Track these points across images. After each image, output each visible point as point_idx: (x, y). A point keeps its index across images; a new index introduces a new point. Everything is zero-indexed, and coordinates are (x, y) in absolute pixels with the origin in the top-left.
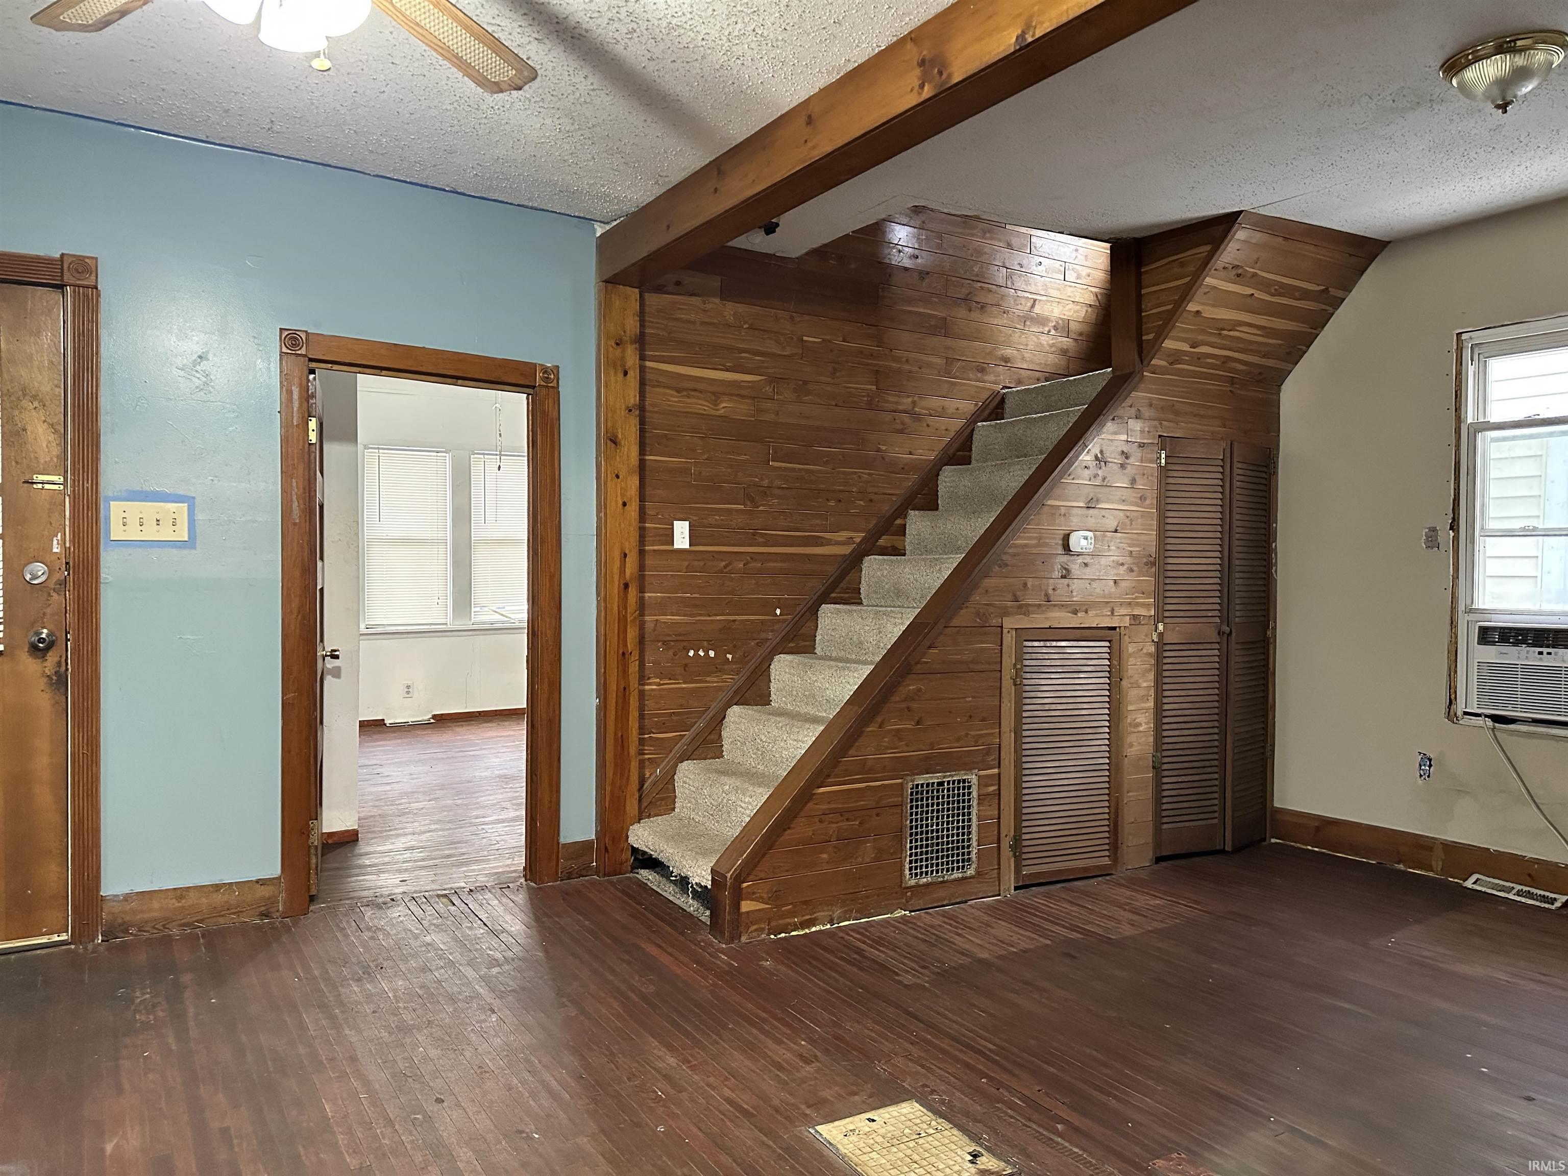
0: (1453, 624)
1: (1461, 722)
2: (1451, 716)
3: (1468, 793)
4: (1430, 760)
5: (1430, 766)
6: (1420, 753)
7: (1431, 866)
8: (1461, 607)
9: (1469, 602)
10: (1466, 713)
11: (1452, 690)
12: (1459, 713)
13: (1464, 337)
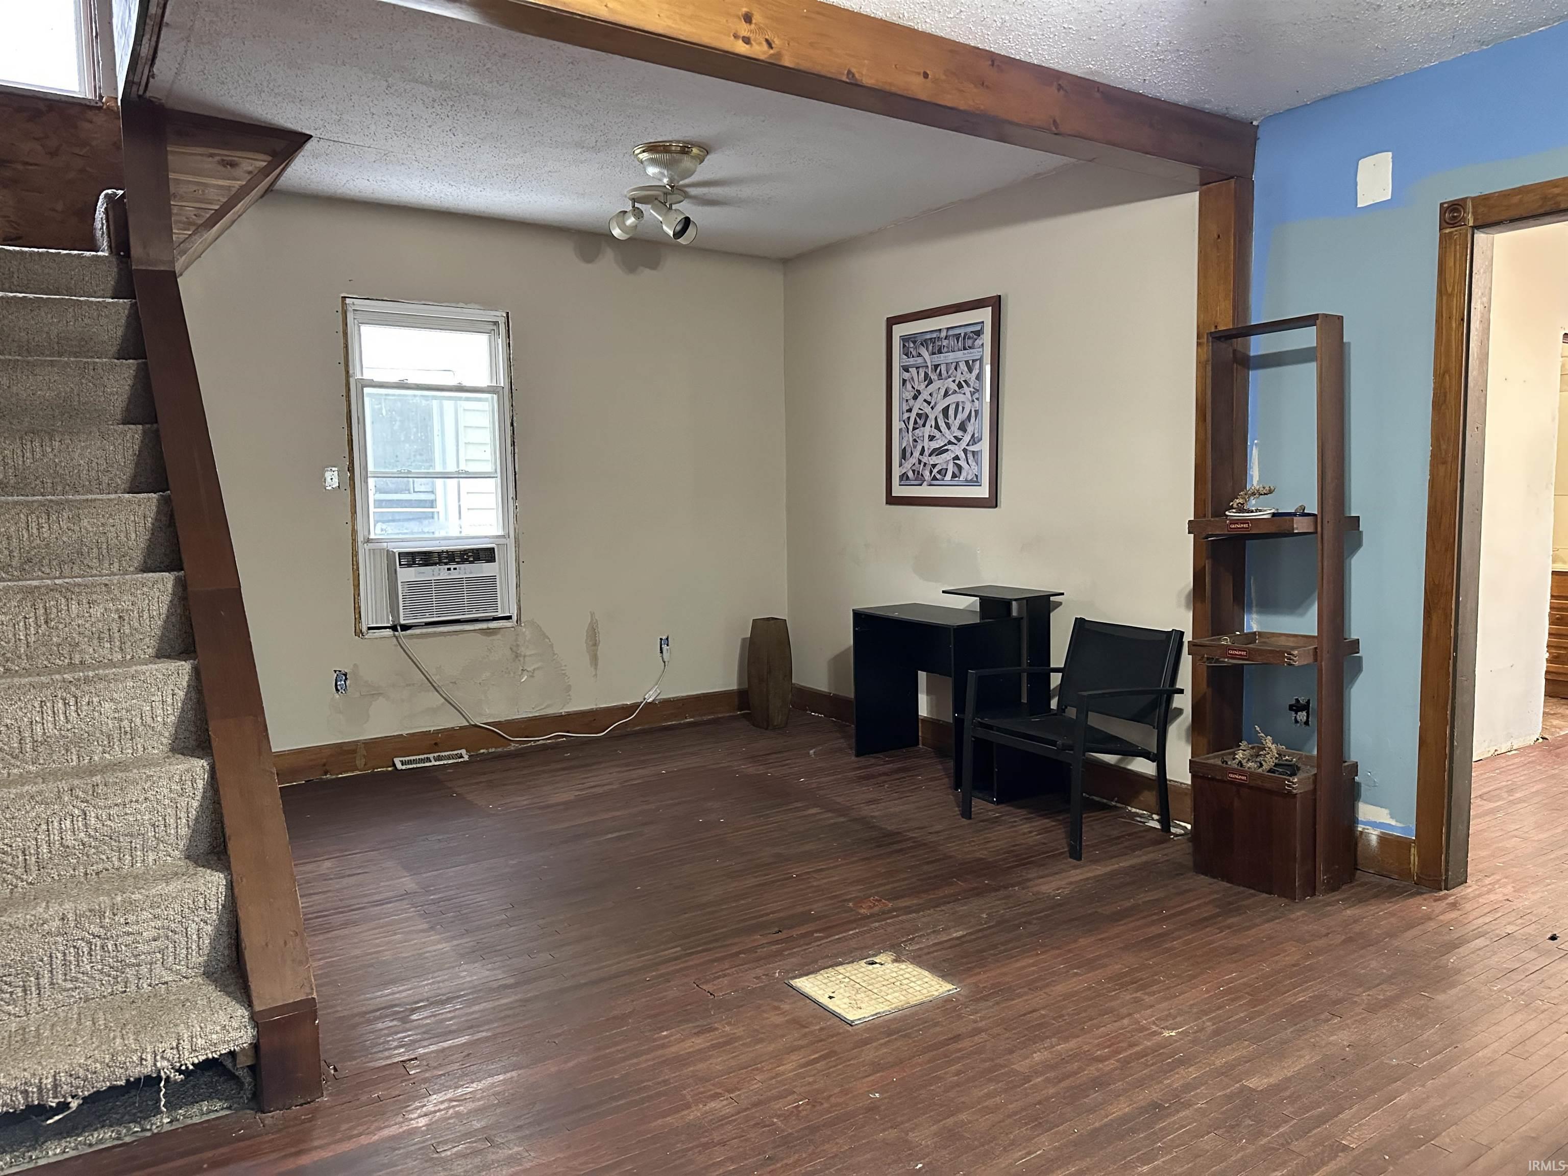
0: (355, 554)
1: (366, 637)
2: (359, 633)
3: (380, 694)
4: (345, 675)
5: (346, 679)
6: (335, 671)
7: (356, 765)
8: (360, 538)
9: (366, 533)
10: (370, 628)
11: (357, 611)
12: (364, 629)
13: (348, 301)
